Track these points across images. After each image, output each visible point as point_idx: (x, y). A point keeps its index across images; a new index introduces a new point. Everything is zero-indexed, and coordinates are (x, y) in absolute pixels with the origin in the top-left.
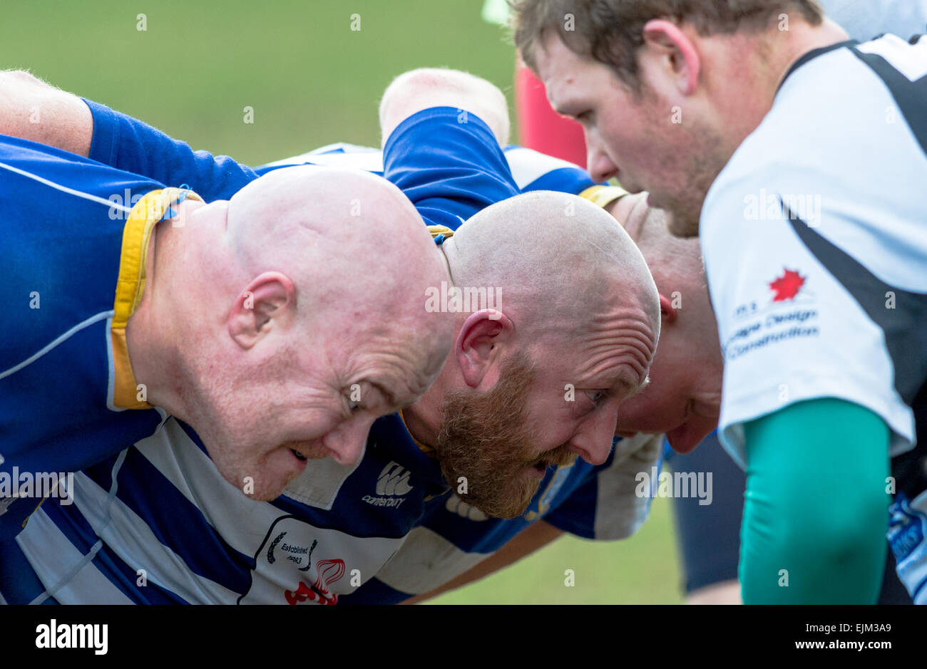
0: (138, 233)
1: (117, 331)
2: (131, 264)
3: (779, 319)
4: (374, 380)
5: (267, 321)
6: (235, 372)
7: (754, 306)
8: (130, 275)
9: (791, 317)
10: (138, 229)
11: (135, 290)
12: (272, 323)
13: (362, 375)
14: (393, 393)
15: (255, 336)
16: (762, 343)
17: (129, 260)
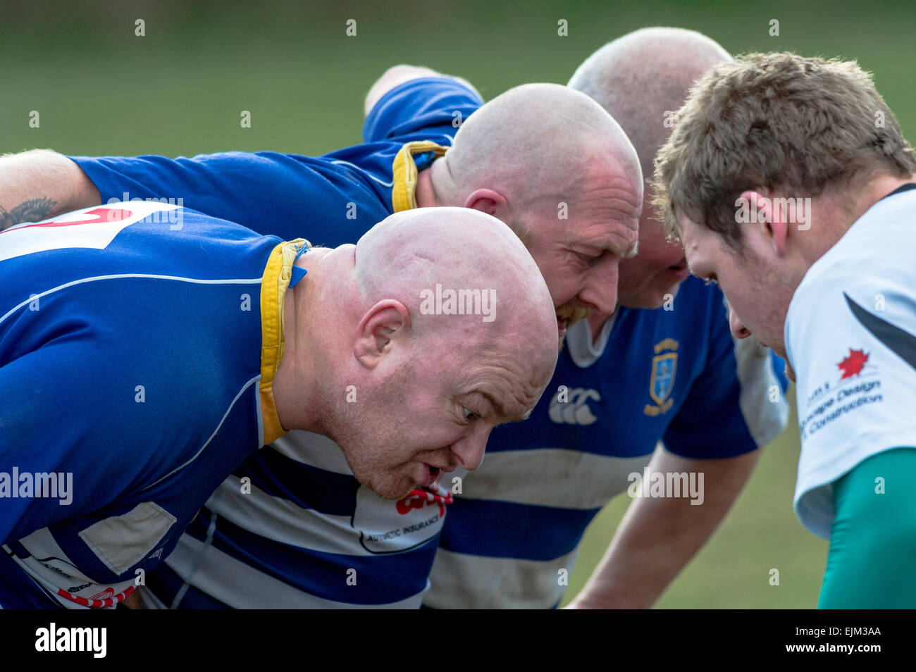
0: (273, 304)
1: (265, 390)
2: (271, 333)
3: (847, 393)
4: (485, 390)
5: (387, 343)
6: (364, 393)
7: (827, 386)
8: (271, 342)
9: (858, 389)
10: (273, 300)
11: (277, 353)
12: (392, 343)
13: (474, 386)
14: (502, 404)
15: (378, 356)
16: (835, 416)
17: (269, 330)
